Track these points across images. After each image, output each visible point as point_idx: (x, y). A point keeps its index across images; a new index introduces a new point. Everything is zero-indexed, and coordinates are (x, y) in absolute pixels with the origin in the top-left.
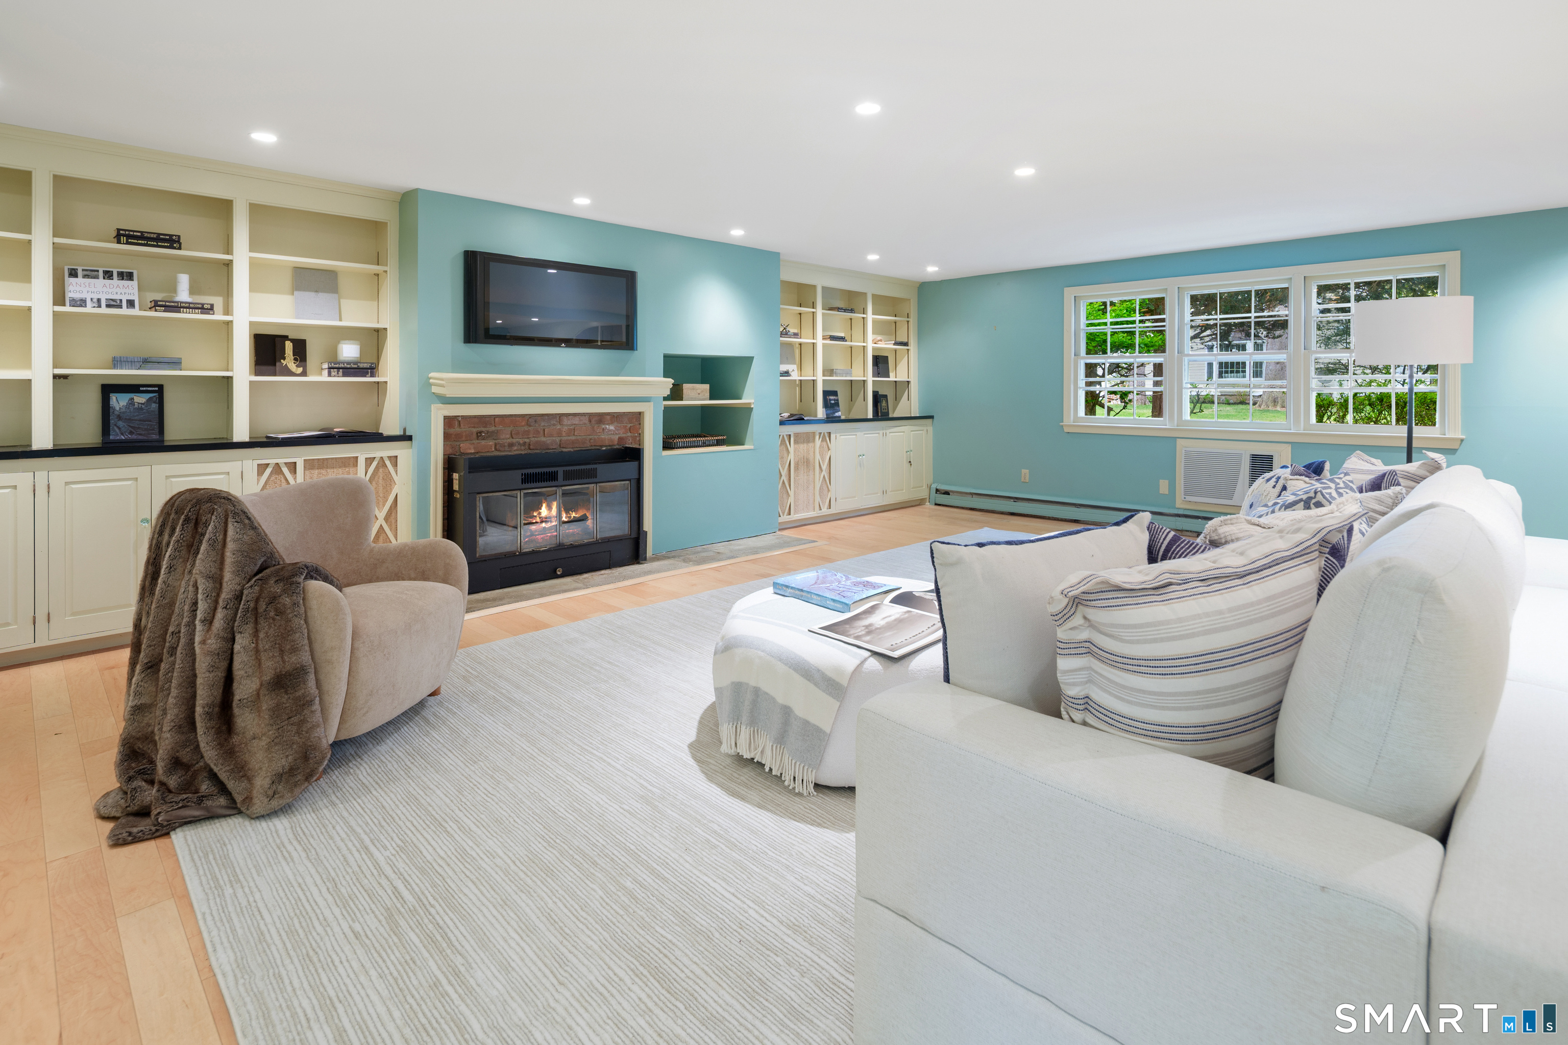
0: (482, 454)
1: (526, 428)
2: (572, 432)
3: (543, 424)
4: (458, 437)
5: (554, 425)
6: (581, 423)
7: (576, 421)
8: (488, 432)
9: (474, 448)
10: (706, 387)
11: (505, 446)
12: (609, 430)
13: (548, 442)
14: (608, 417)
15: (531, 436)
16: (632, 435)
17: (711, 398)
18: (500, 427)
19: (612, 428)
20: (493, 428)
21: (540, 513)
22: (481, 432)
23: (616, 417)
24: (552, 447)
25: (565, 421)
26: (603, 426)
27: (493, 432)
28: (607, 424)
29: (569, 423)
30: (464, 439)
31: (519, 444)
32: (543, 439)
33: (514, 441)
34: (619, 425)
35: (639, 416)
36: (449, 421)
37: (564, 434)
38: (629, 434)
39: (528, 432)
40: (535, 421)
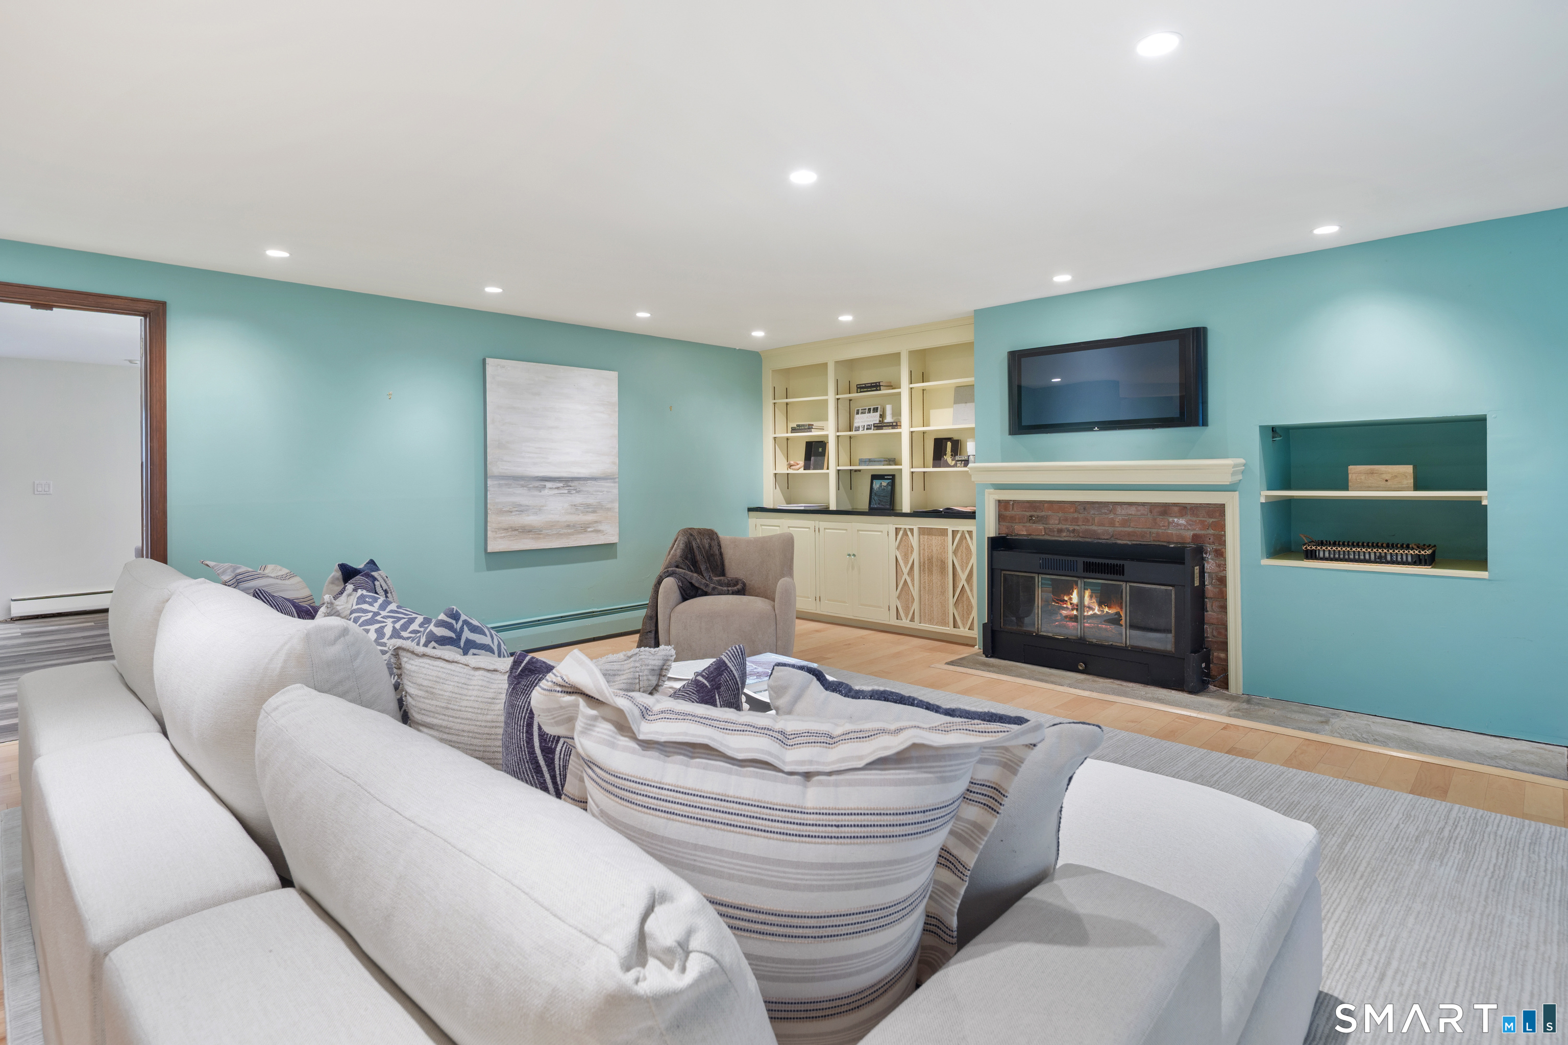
0: (1034, 537)
1: (1076, 515)
2: (1125, 523)
3: (1092, 512)
4: (1012, 519)
5: (1106, 514)
6: (1139, 513)
7: (1132, 510)
8: (1038, 517)
9: (1026, 530)
10: (1409, 469)
11: (1054, 531)
12: (1178, 525)
13: (1099, 531)
14: (1176, 509)
15: (1080, 523)
16: (1216, 532)
17: (1416, 488)
18: (1050, 513)
19: (1182, 521)
20: (1043, 514)
21: (1071, 599)
22: (1031, 516)
23: (1184, 509)
24: (1103, 537)
25: (1119, 510)
26: (1171, 520)
27: (1042, 517)
28: (1176, 517)
29: (1124, 512)
30: (1017, 521)
31: (1068, 530)
32: (1094, 528)
33: (1064, 527)
34: (1194, 519)
35: (1219, 511)
36: (1002, 505)
37: (1117, 524)
38: (1211, 531)
39: (1077, 519)
40: (1084, 509)
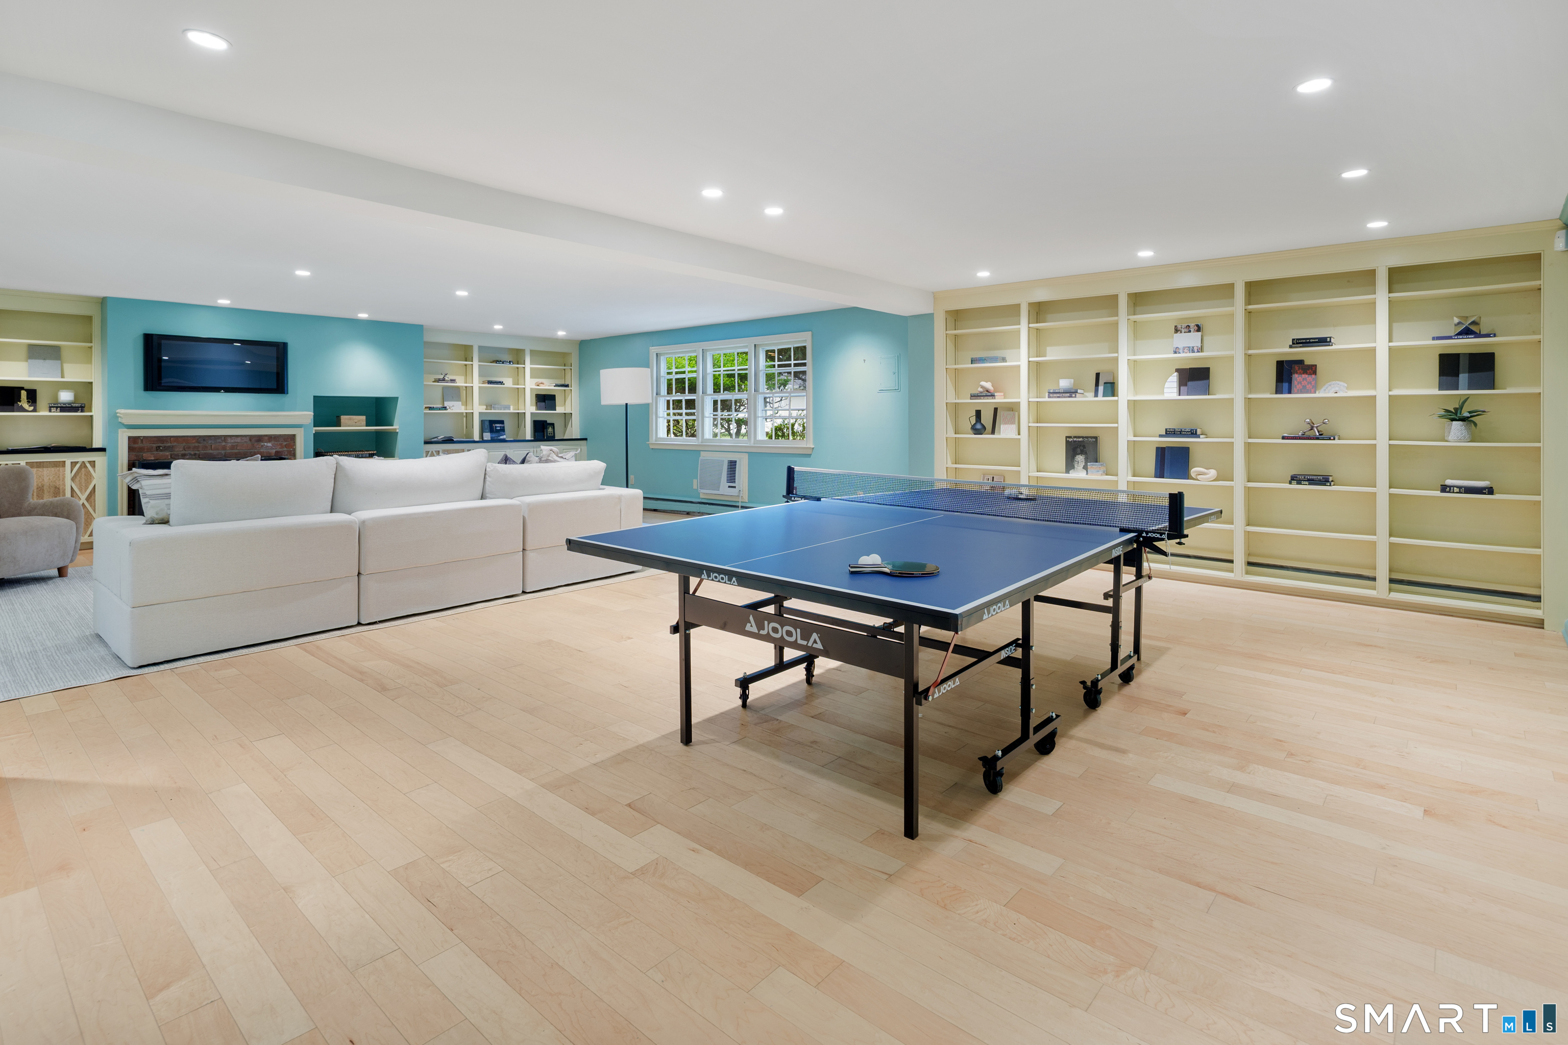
0: (161, 461)
1: (197, 444)
2: (233, 447)
3: (210, 442)
4: (141, 450)
5: (220, 442)
6: (243, 441)
7: (239, 440)
8: (165, 447)
9: (154, 457)
10: (364, 418)
11: (179, 456)
12: (267, 446)
13: (215, 453)
14: (266, 438)
15: (200, 449)
16: (288, 449)
17: (366, 426)
18: (175, 444)
19: (269, 445)
20: (169, 444)
22: (159, 447)
23: (271, 438)
24: (218, 457)
25: (229, 440)
26: (262, 444)
27: (169, 447)
28: (266, 442)
29: (232, 441)
30: (146, 451)
31: (191, 454)
32: (211, 451)
33: (187, 452)
34: (276, 443)
35: (293, 437)
36: (132, 440)
37: (228, 448)
38: (285, 449)
39: (198, 447)
40: (204, 440)
